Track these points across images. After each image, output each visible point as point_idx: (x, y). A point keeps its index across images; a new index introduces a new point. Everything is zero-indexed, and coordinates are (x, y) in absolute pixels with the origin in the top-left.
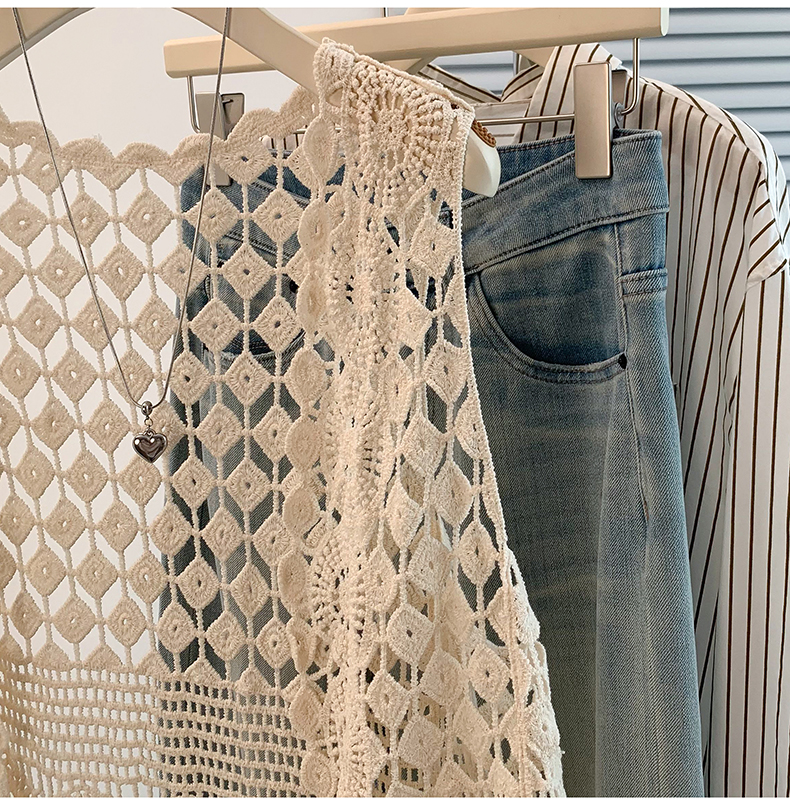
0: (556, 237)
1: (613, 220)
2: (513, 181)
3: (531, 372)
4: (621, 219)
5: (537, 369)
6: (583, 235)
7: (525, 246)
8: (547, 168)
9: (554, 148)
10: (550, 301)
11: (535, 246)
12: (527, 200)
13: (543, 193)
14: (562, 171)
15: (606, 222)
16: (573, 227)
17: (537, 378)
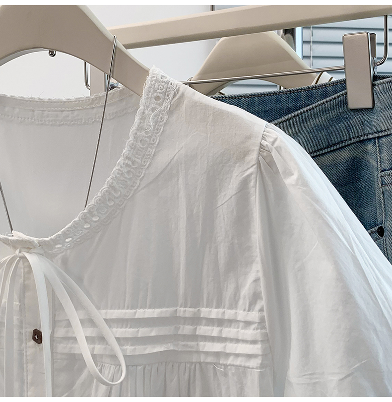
1: (375, 135)
4: (381, 134)
15: (370, 137)
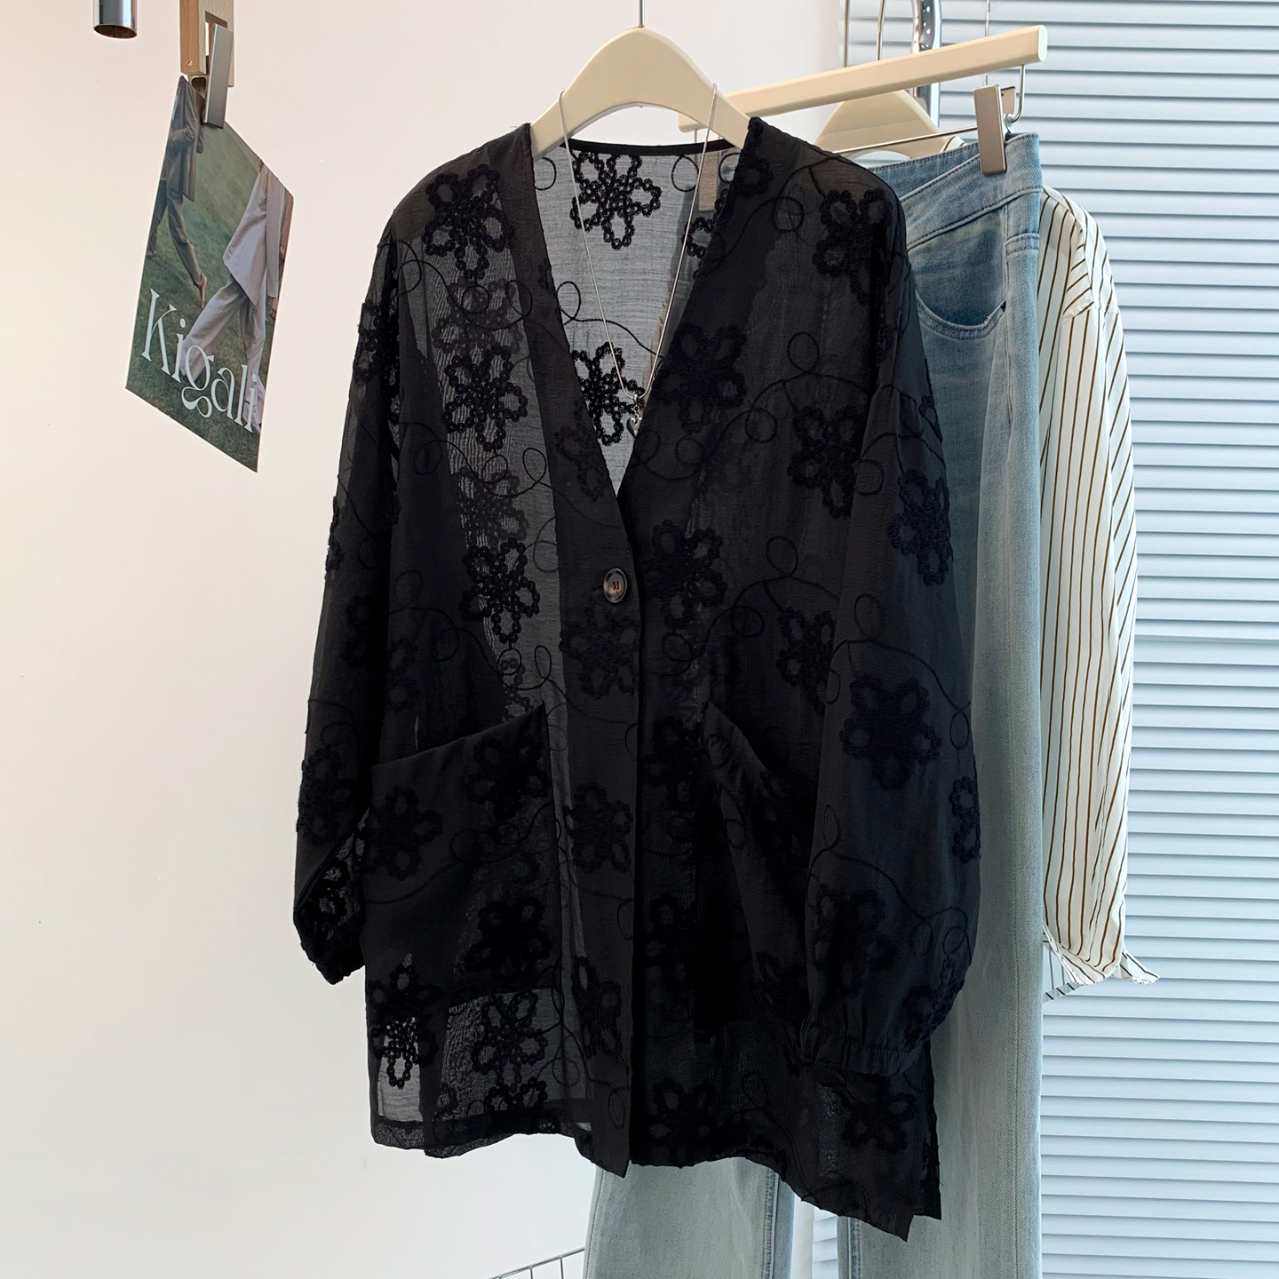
0: (965, 220)
2: (934, 180)
3: (940, 328)
5: (945, 326)
6: (986, 216)
7: (943, 228)
8: (960, 168)
9: (965, 152)
10: (958, 272)
11: (949, 228)
12: (945, 194)
13: (957, 187)
14: (971, 170)
16: (979, 211)
17: (944, 334)
